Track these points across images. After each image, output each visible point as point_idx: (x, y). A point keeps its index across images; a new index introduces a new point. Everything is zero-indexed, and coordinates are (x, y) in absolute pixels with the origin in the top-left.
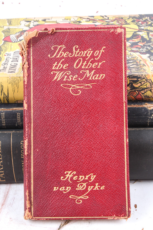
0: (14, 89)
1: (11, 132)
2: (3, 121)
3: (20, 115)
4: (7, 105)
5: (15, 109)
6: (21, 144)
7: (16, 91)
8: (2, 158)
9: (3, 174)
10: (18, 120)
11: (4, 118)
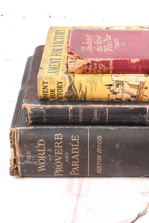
0: (92, 88)
1: (88, 128)
2: (81, 117)
3: (98, 111)
4: (84, 102)
5: (92, 106)
6: (98, 138)
7: (94, 89)
8: (79, 151)
9: (78, 167)
10: (95, 117)
11: (81, 114)
